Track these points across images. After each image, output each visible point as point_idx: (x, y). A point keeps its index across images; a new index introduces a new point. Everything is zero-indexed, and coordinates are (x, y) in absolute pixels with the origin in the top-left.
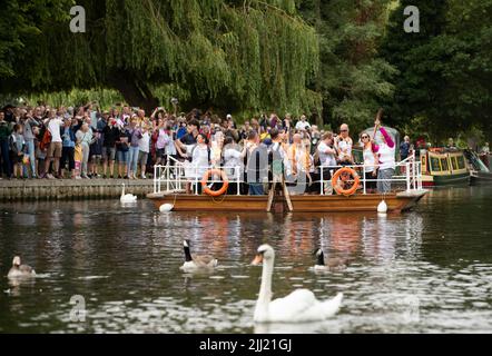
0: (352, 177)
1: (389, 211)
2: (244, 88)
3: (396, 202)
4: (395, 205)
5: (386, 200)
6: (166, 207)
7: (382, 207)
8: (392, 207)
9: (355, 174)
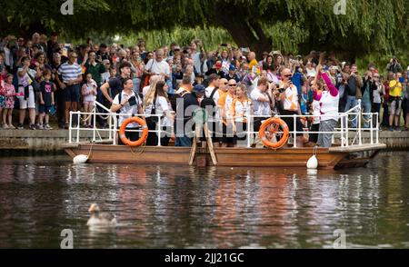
0: (281, 128)
1: (319, 167)
2: (372, 26)
3: (328, 157)
4: (327, 161)
5: (318, 155)
6: (80, 158)
7: (312, 162)
8: (323, 163)
9: (285, 125)
